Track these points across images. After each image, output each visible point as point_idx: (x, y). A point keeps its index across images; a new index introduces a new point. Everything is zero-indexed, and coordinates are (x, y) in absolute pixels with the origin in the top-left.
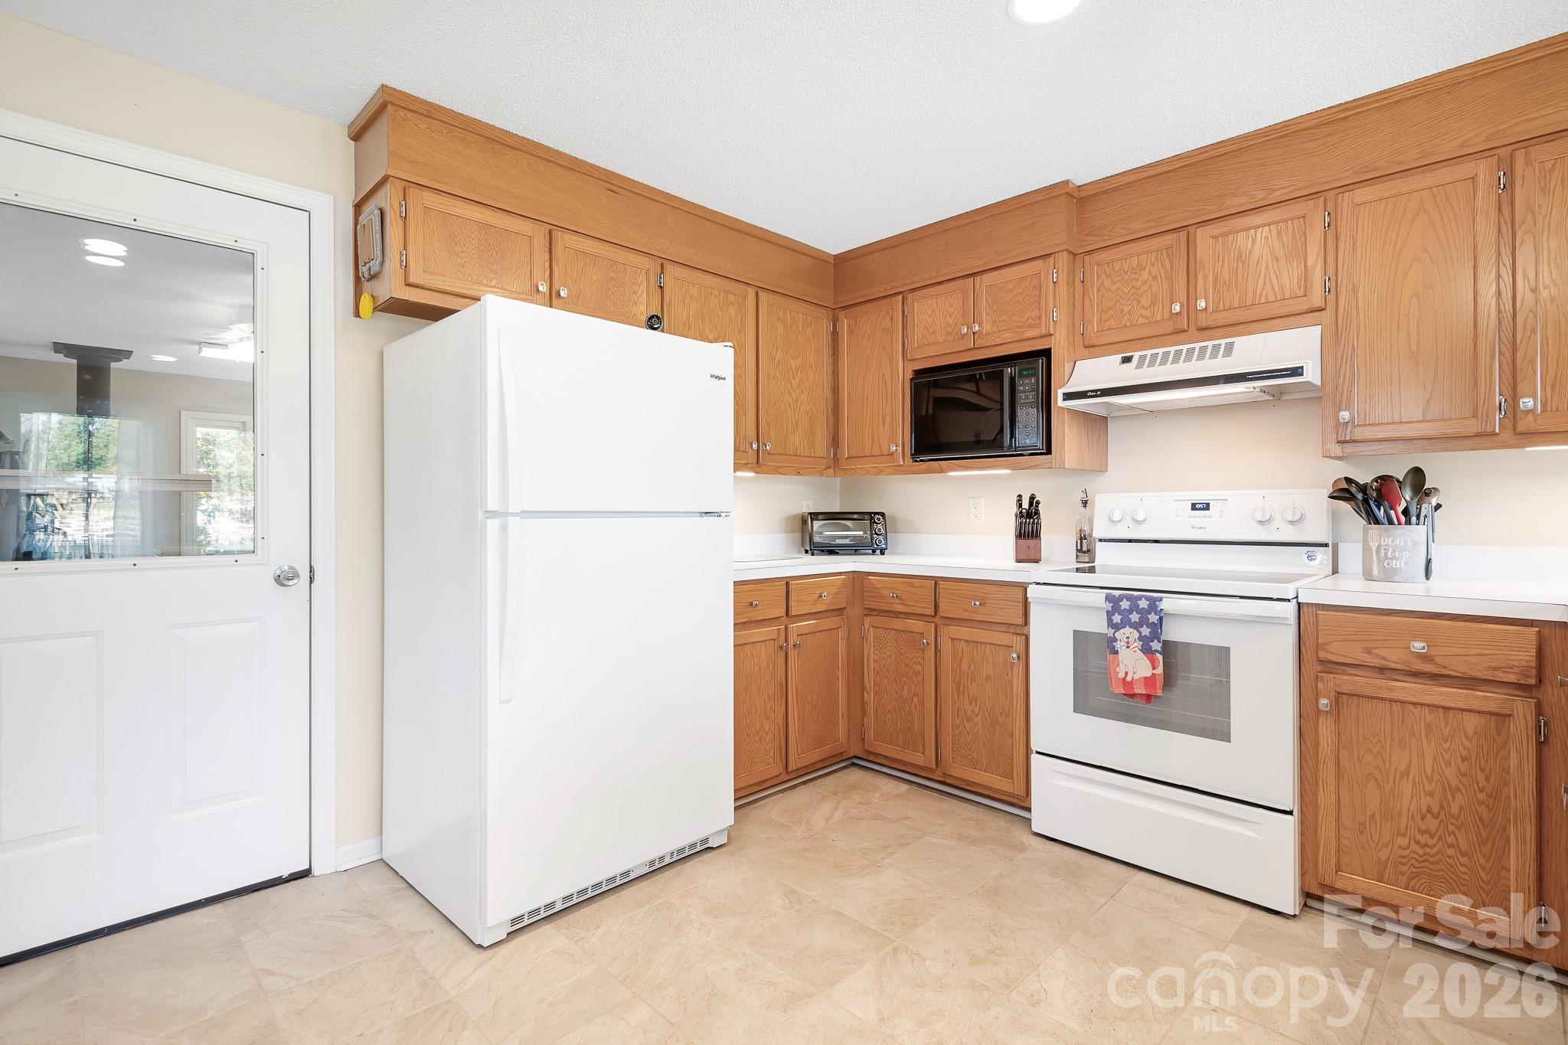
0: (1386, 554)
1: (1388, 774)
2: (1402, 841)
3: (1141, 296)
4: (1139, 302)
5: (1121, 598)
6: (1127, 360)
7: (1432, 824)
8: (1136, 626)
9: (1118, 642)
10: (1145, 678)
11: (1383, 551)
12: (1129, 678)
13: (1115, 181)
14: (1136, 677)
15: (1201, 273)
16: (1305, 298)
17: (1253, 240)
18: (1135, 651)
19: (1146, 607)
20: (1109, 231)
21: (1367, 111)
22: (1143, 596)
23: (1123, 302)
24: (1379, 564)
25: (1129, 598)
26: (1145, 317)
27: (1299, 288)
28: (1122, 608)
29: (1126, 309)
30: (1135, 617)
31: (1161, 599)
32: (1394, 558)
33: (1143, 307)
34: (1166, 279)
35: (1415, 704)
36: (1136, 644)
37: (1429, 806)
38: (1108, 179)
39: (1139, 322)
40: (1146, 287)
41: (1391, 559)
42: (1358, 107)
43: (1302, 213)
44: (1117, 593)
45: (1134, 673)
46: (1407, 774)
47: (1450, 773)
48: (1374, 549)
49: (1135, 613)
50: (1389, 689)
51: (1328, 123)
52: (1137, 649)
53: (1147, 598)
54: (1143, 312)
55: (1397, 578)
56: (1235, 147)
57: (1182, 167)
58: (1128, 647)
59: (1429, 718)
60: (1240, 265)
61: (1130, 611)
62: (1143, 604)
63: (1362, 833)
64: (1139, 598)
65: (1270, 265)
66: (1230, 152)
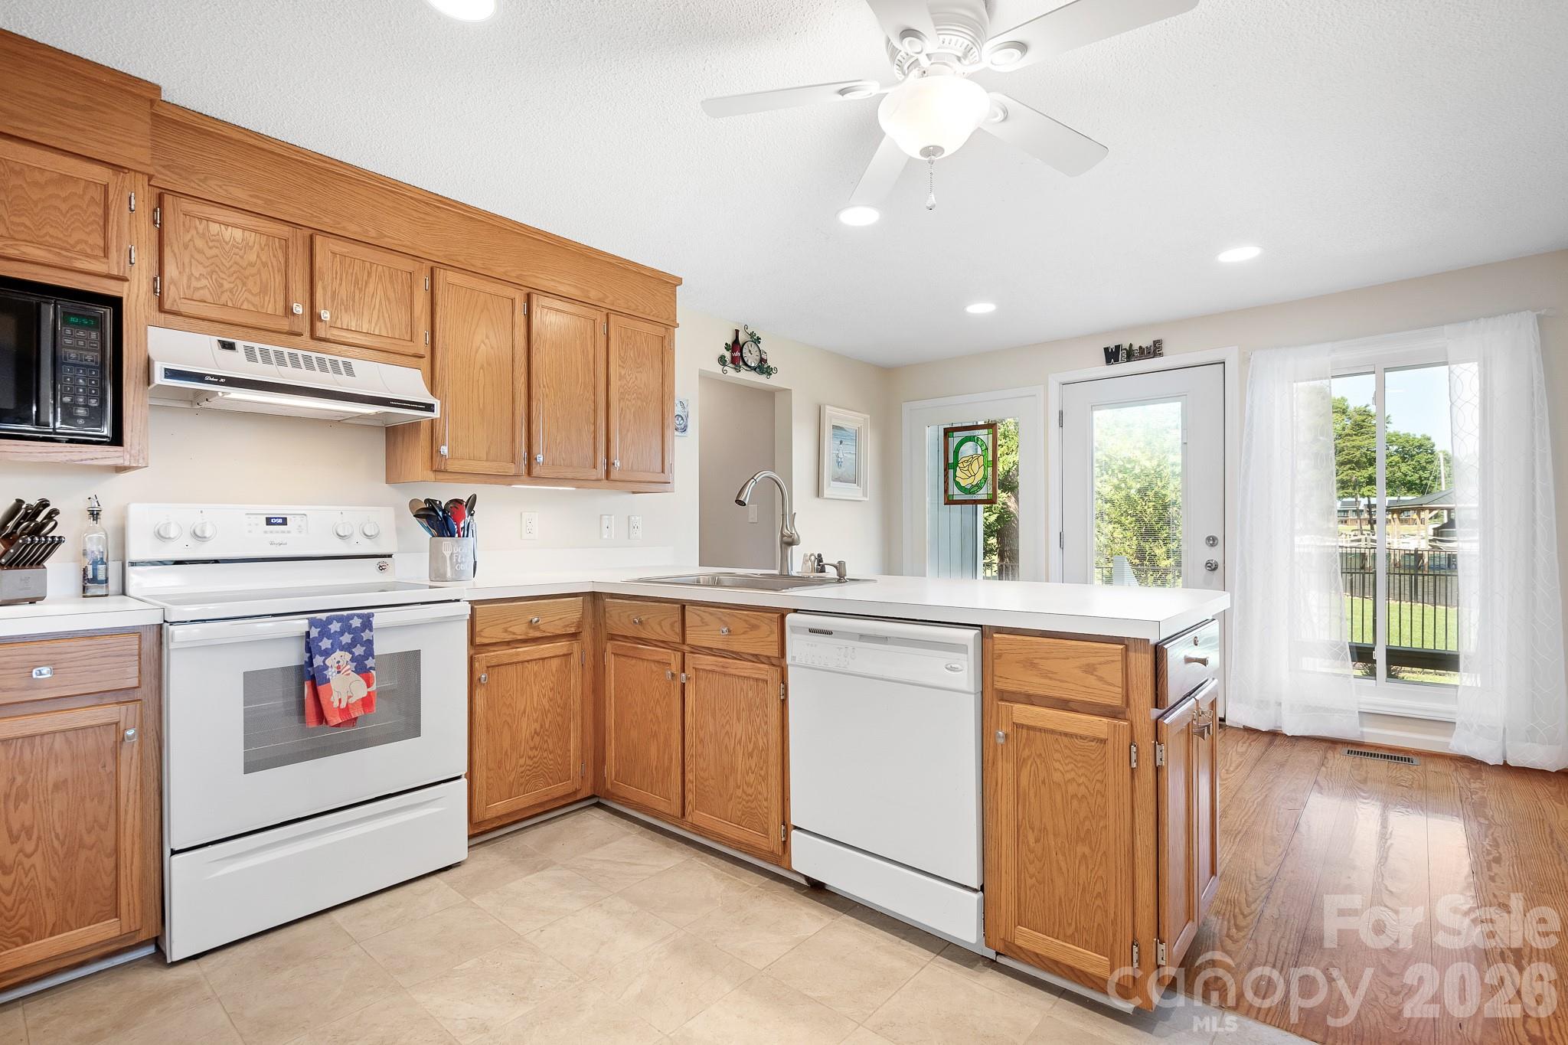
0: (457, 560)
1: (515, 716)
2: (522, 761)
3: (247, 278)
4: (244, 284)
5: (329, 621)
6: (229, 346)
7: (537, 739)
8: (348, 648)
9: (330, 669)
10: (363, 699)
11: (455, 558)
12: (343, 705)
13: (215, 126)
14: (352, 700)
15: (320, 282)
16: (411, 344)
17: (368, 272)
18: (348, 674)
19: (359, 625)
20: (200, 180)
21: (453, 212)
22: (355, 615)
23: (223, 276)
24: (451, 568)
25: (339, 619)
26: (253, 305)
27: (407, 333)
28: (332, 632)
29: (227, 286)
30: (346, 638)
31: (372, 615)
32: (462, 562)
33: (250, 292)
34: (278, 271)
35: (528, 661)
36: (348, 667)
37: (535, 729)
38: (204, 118)
39: (245, 306)
40: (254, 270)
41: (460, 563)
42: (449, 205)
43: (411, 269)
44: (323, 616)
45: (349, 697)
46: (524, 712)
47: (545, 701)
48: (448, 557)
49: (346, 633)
50: (517, 654)
51: (427, 203)
52: (350, 671)
53: (359, 616)
54: (250, 297)
55: (463, 578)
56: (353, 175)
57: (297, 160)
58: (339, 672)
59: (536, 668)
60: (357, 292)
61: (342, 633)
62: (356, 623)
63: (500, 768)
64: (351, 617)
65: (383, 302)
66: (347, 176)
